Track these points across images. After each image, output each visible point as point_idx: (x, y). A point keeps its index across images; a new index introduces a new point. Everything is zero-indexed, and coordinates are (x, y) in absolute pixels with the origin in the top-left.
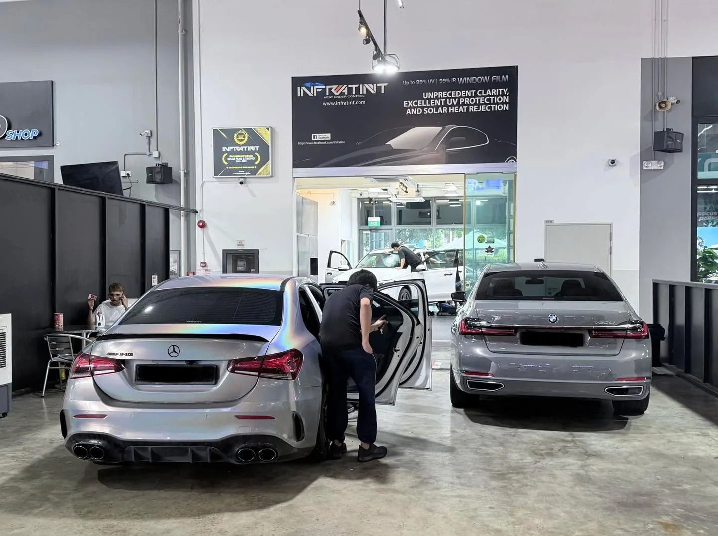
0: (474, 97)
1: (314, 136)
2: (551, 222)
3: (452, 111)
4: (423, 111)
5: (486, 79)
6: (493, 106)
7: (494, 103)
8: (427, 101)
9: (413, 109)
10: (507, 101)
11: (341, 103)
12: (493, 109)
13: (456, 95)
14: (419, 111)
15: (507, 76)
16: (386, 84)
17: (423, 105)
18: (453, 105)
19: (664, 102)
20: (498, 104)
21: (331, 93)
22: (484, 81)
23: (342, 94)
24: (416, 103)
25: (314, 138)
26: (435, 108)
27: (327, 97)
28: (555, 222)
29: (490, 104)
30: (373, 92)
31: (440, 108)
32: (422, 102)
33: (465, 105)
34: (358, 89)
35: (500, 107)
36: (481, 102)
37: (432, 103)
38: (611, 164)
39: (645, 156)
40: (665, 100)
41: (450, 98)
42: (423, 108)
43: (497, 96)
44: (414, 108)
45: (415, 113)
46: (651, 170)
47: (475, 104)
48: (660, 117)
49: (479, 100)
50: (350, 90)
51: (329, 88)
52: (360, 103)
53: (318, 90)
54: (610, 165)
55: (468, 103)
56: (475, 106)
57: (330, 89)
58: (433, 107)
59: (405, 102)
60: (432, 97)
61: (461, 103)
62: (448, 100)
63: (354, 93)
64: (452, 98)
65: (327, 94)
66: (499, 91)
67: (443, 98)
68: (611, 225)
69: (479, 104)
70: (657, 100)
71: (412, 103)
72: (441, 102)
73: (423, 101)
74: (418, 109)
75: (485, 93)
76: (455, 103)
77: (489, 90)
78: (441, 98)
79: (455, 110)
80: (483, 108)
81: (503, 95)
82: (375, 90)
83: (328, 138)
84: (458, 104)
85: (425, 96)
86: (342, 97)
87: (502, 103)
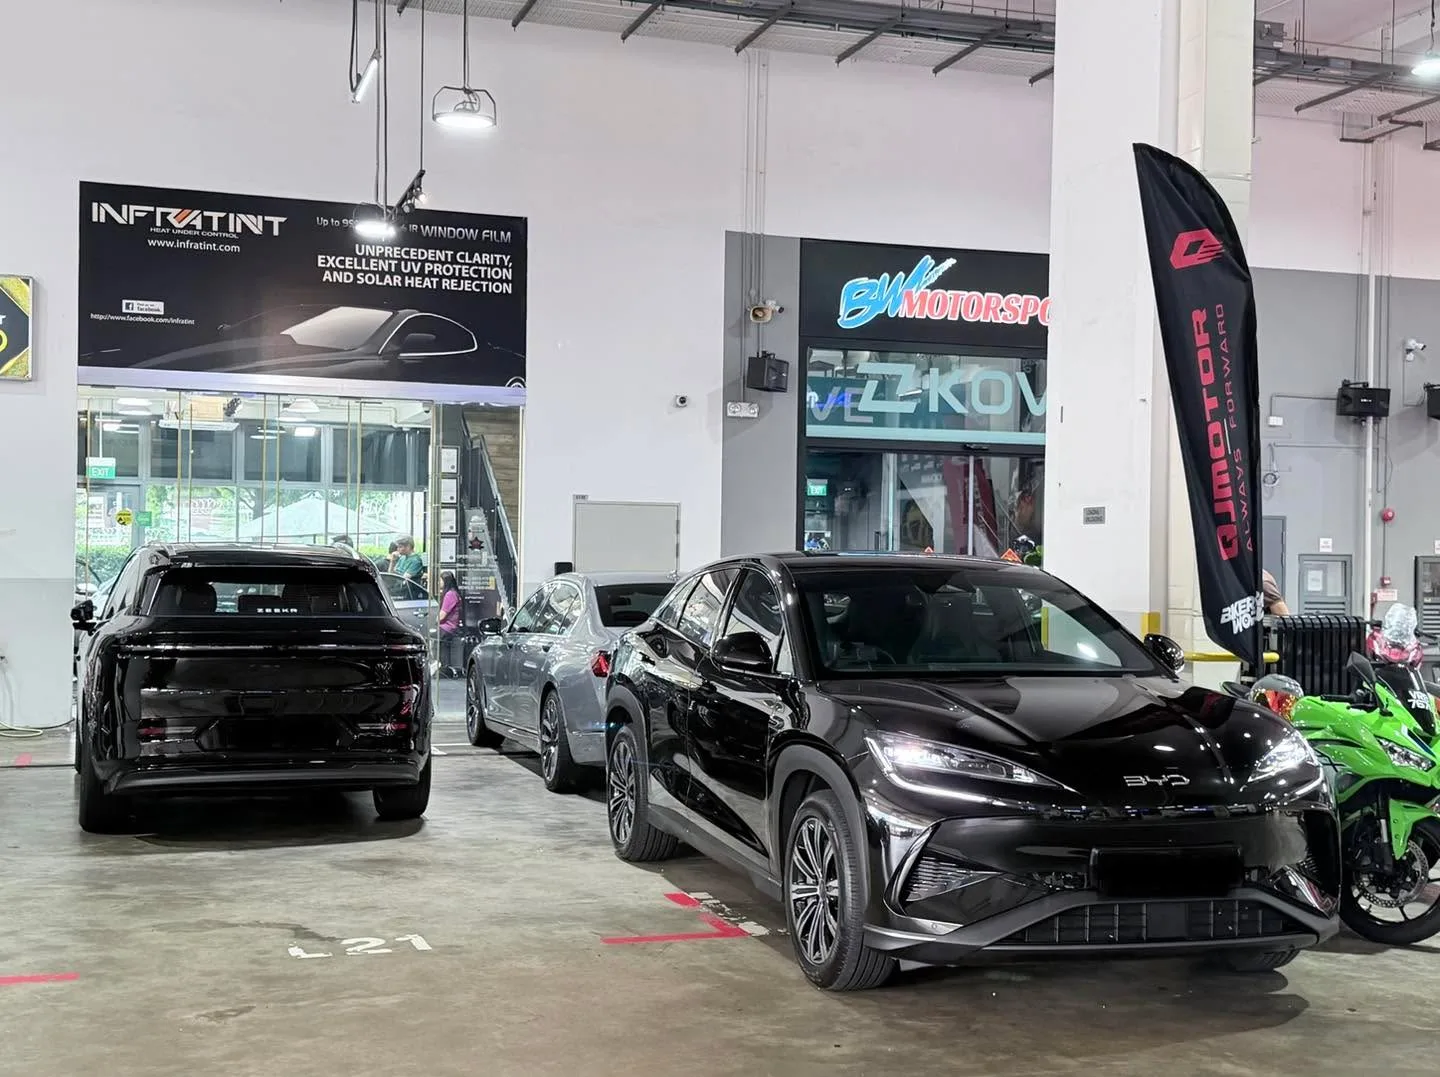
0: (451, 263)
1: (128, 305)
2: (583, 497)
3: (409, 284)
4: (356, 279)
5: (472, 233)
6: (484, 283)
7: (486, 279)
8: (364, 260)
9: (335, 273)
10: (510, 278)
11: (188, 244)
12: (484, 290)
13: (417, 256)
14: (348, 277)
15: (509, 234)
16: (283, 219)
17: (356, 267)
18: (411, 274)
19: (760, 309)
20: (493, 280)
21: (166, 223)
22: (469, 238)
23: (189, 227)
24: (342, 262)
25: (127, 308)
26: (377, 276)
27: (157, 230)
28: (590, 499)
29: (480, 279)
30: (256, 232)
31: (388, 277)
32: (353, 261)
33: (435, 276)
34: (223, 222)
35: (497, 288)
36: (464, 275)
37: (372, 264)
38: (680, 404)
39: (730, 395)
40: (761, 305)
41: (406, 261)
42: (355, 272)
43: (492, 267)
44: (338, 270)
45: (340, 281)
46: (740, 417)
47: (453, 276)
48: (753, 330)
49: (460, 270)
50: (207, 222)
51: (162, 213)
52: (228, 248)
53: (138, 214)
54: (677, 406)
55: (441, 273)
56: (453, 281)
57: (164, 215)
58: (374, 273)
59: (320, 257)
60: (373, 255)
61: (426, 272)
62: (403, 263)
63: (215, 227)
64: (412, 260)
65: (158, 223)
66: (495, 258)
67: (393, 259)
68: (678, 506)
69: (460, 278)
70: (748, 304)
71: (334, 262)
72: (390, 265)
73: (356, 259)
74: (346, 274)
75: (471, 258)
76: (416, 271)
77: (477, 254)
78: (389, 258)
79: (415, 282)
80: (467, 285)
81: (502, 266)
82: (260, 227)
83: (158, 310)
84: (421, 273)
85: (360, 251)
86: (190, 232)
87: (501, 281)
